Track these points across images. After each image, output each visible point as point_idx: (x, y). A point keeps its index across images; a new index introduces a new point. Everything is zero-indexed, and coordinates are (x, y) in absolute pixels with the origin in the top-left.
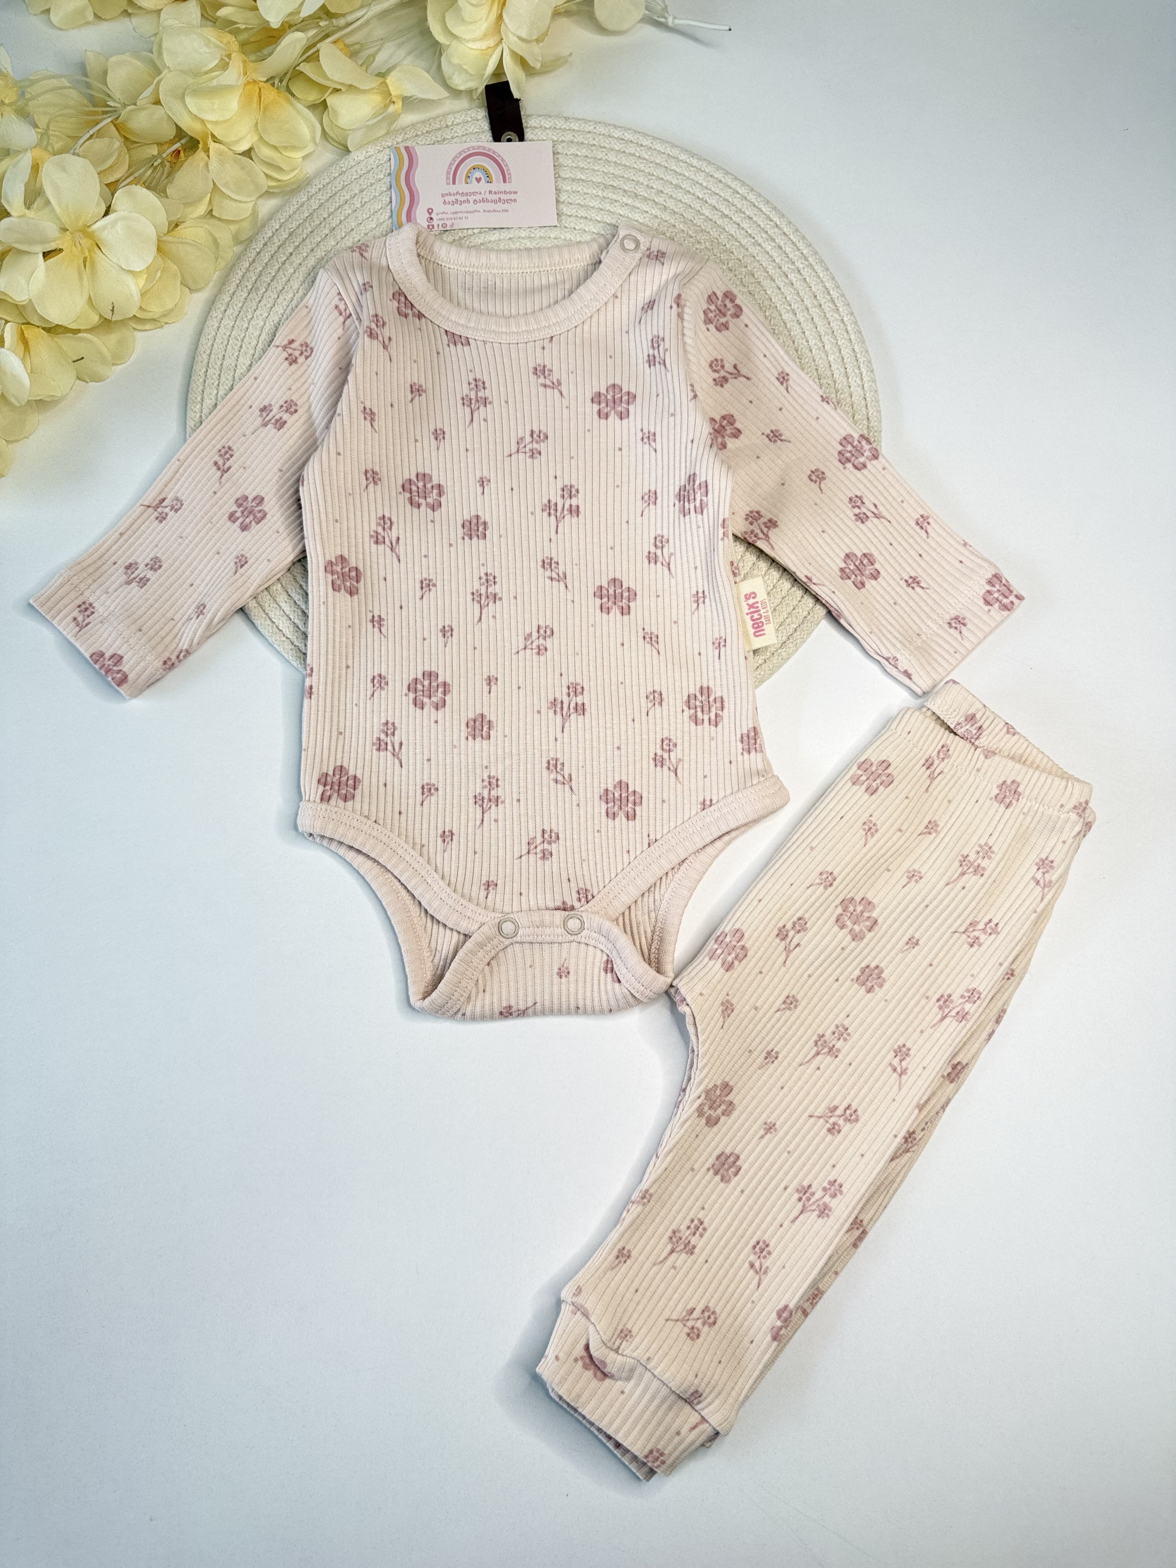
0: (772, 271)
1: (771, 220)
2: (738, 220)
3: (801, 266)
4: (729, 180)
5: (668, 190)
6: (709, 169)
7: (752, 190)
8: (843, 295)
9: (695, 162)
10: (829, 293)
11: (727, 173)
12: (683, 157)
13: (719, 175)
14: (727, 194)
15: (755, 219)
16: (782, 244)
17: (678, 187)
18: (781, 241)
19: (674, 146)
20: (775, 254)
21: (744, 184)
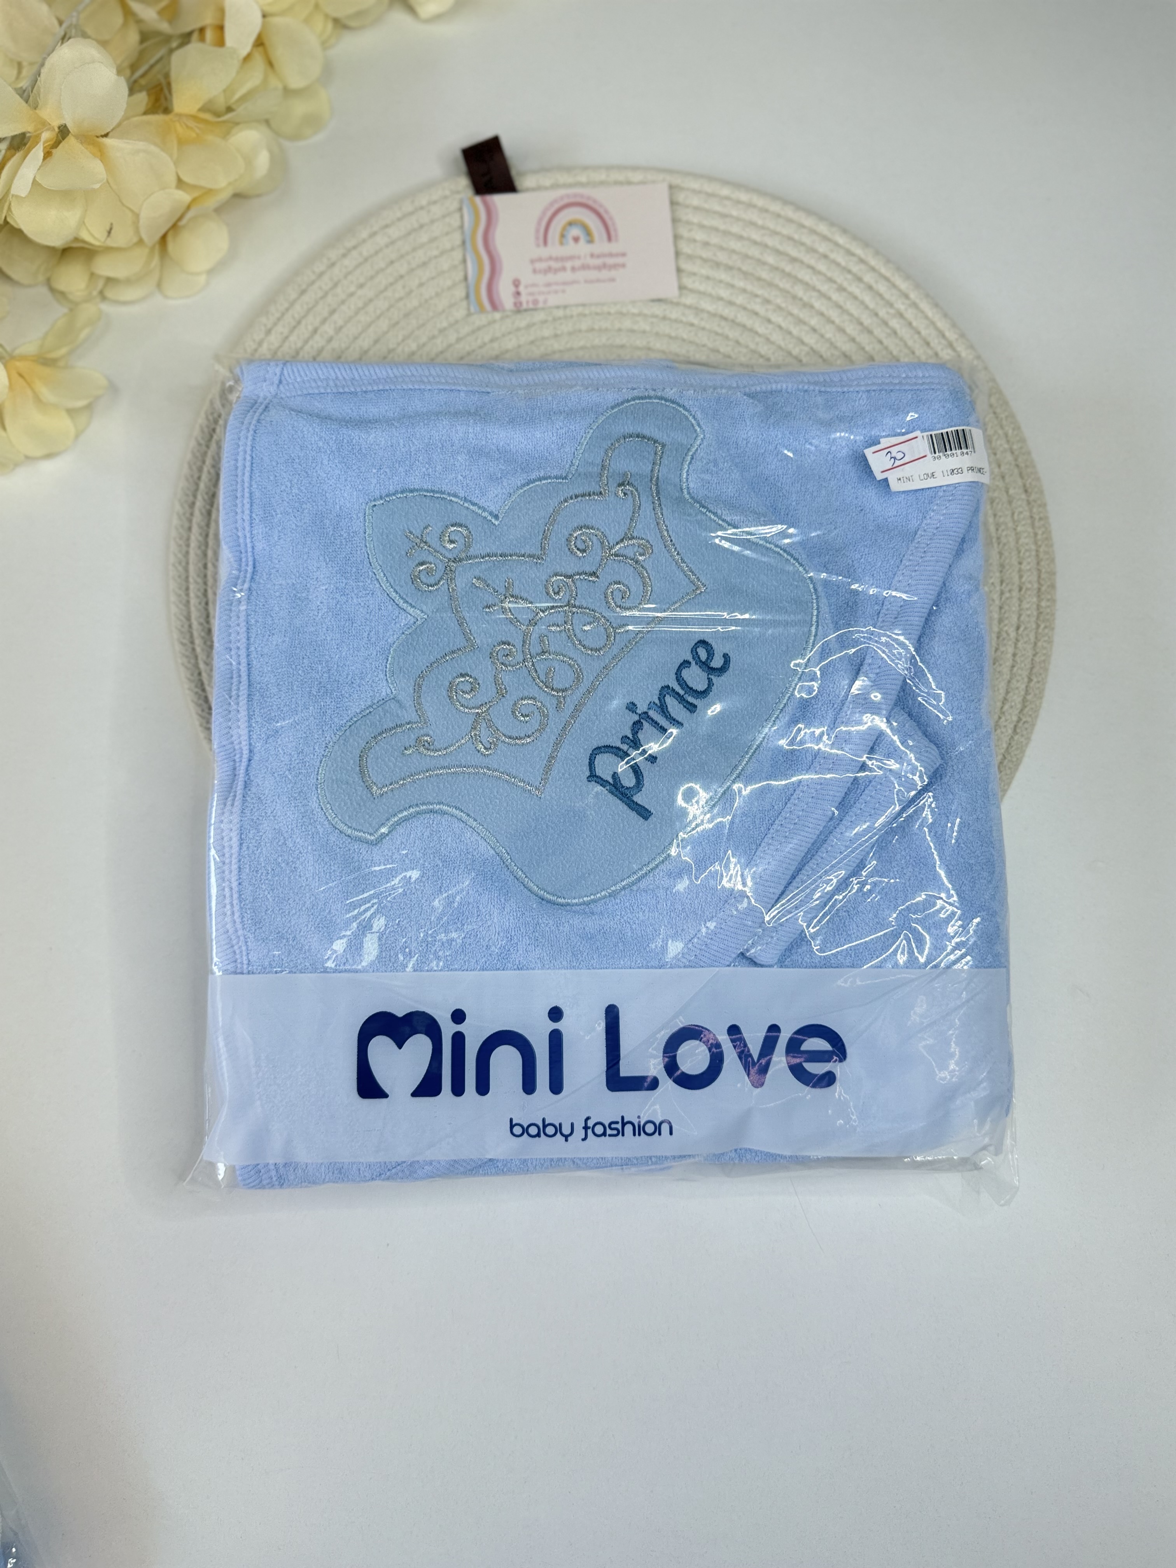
0: (867, 321)
1: (853, 254)
2: (812, 262)
3: (902, 307)
4: (789, 212)
5: (715, 240)
6: (760, 202)
7: (821, 218)
8: (962, 335)
9: (744, 197)
10: (944, 336)
11: (786, 202)
12: (725, 191)
13: (775, 207)
14: (788, 230)
15: (833, 256)
16: (872, 282)
17: (726, 233)
18: (869, 278)
19: (711, 179)
20: (867, 298)
21: (809, 212)
